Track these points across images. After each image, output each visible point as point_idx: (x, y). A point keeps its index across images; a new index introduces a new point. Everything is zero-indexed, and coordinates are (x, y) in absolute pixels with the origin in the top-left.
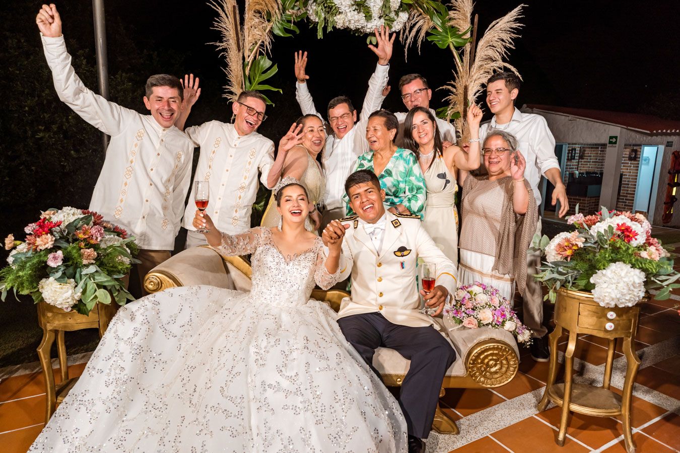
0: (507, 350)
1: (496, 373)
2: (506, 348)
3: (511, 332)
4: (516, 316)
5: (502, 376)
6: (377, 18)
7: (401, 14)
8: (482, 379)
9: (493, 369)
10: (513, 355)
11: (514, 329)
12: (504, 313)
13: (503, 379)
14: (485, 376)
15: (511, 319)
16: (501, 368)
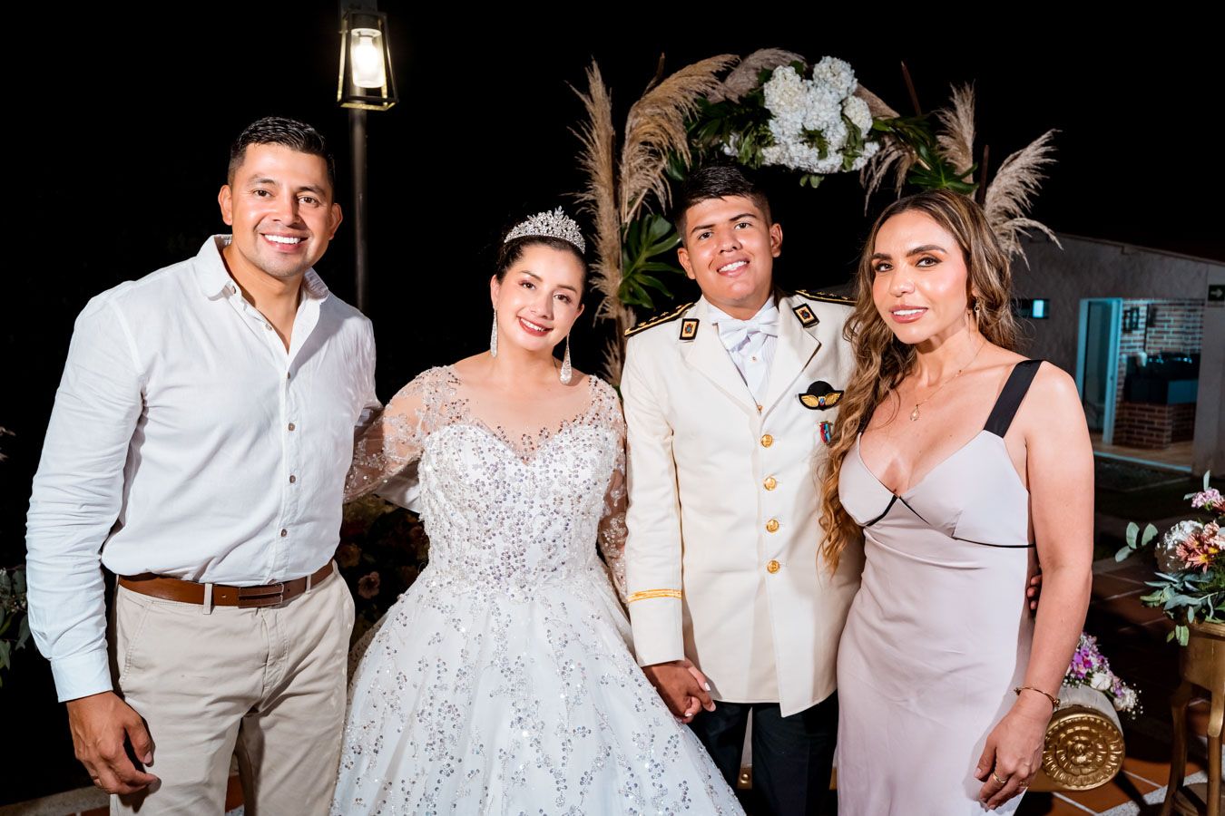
0: (1105, 724)
1: (1086, 764)
2: (1102, 721)
3: (1104, 692)
4: (1108, 665)
5: (1097, 769)
6: (834, 154)
7: (868, 145)
8: (1062, 776)
9: (1082, 759)
10: (1115, 732)
11: (1107, 687)
12: (1088, 659)
13: (1097, 776)
14: (1066, 771)
15: (1100, 669)
16: (1094, 757)
